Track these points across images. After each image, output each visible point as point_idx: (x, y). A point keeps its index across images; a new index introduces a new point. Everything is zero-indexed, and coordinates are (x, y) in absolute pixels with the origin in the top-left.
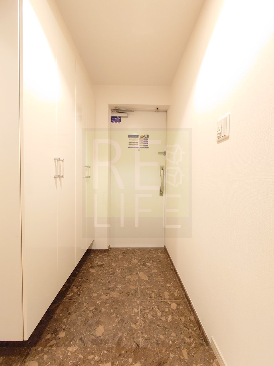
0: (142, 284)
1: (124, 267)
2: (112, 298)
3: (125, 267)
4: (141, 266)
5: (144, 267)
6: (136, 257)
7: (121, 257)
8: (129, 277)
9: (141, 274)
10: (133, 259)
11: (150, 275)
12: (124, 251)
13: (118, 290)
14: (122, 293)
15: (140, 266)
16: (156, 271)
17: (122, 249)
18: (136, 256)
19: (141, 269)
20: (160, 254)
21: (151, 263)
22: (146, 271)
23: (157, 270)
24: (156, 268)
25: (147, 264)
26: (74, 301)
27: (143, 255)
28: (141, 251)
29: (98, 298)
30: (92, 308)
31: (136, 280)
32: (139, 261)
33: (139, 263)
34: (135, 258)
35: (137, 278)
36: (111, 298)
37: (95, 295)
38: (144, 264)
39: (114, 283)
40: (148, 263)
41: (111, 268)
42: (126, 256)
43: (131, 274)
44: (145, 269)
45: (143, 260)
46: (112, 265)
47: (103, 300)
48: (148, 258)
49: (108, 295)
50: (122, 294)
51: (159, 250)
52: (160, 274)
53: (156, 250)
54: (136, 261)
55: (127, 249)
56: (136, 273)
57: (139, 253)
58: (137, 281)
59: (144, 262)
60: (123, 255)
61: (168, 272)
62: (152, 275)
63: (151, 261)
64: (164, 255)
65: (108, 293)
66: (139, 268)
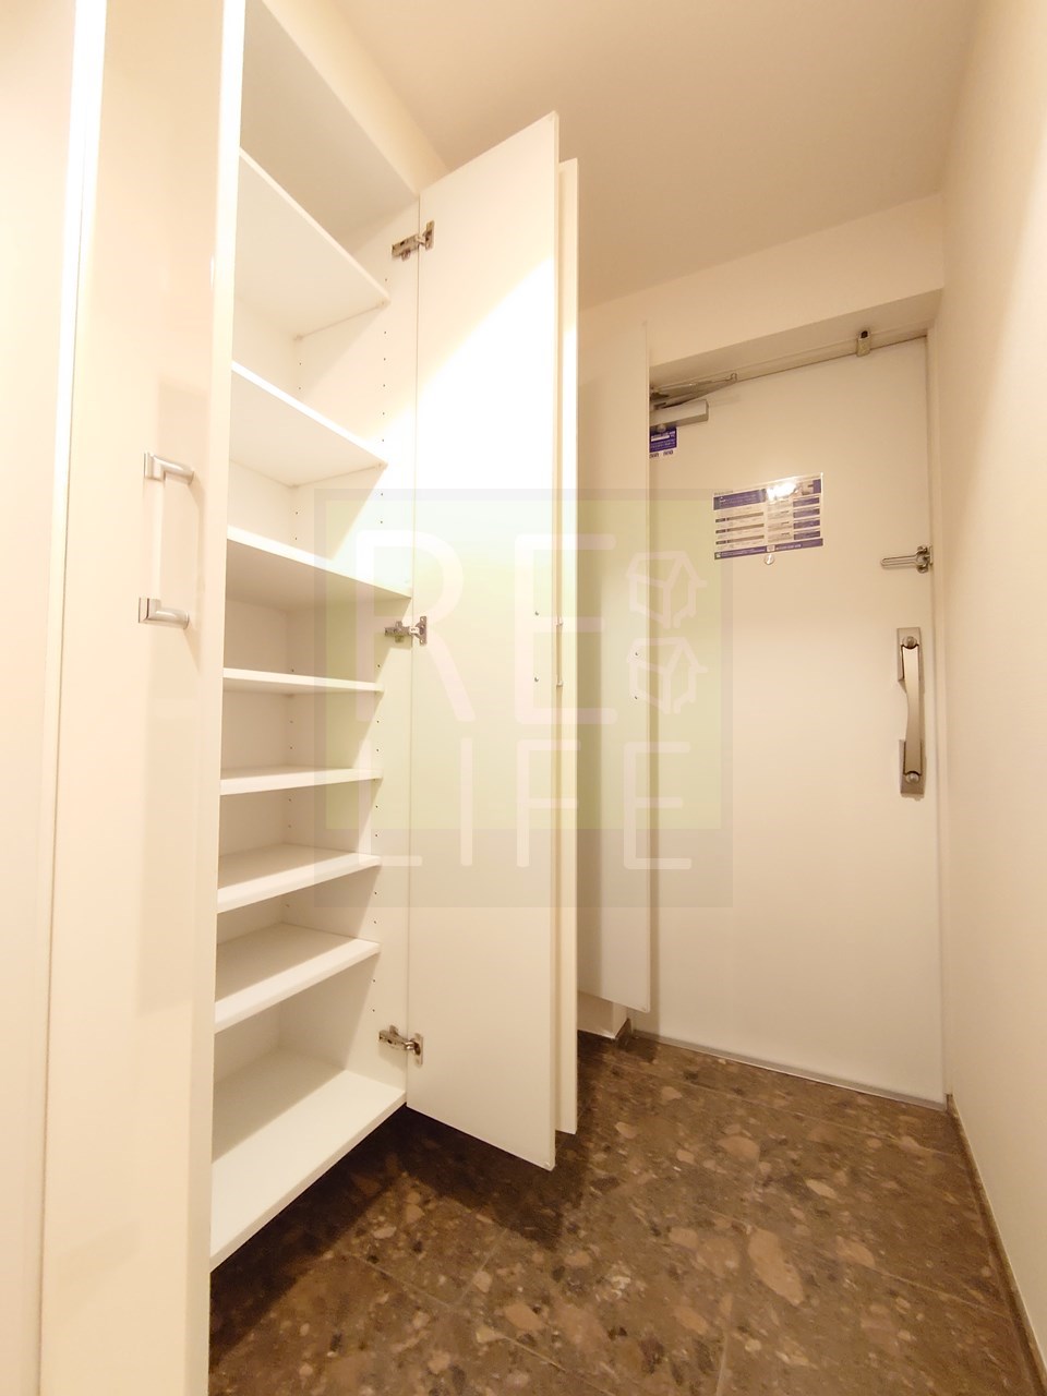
0: (753, 1322)
1: (674, 1160)
2: (558, 1345)
3: (679, 1163)
4: (772, 1190)
5: (787, 1196)
6: (752, 1121)
7: (674, 1097)
8: (683, 1237)
9: (762, 1245)
10: (737, 1127)
11: (822, 1275)
12: (694, 1069)
13: (604, 1301)
14: (623, 1332)
15: (765, 1185)
16: (868, 1259)
17: (691, 1056)
18: (755, 1116)
19: (765, 1208)
20: (908, 1143)
21: (836, 1187)
22: (800, 1230)
23: (874, 1250)
24: (870, 1236)
25: (812, 1184)
26: (384, 1277)
27: (798, 1117)
28: (788, 1094)
29: (490, 1309)
30: (441, 1361)
31: (720, 1274)
32: (764, 1153)
33: (765, 1167)
34: (746, 1125)
35: (732, 1264)
36: (554, 1338)
37: (483, 1280)
38: (792, 1183)
39: (595, 1248)
40: (818, 1177)
41: (607, 1149)
42: (702, 1100)
43: (699, 1224)
44: (793, 1220)
45: (794, 1155)
46: (617, 1133)
47: (512, 1331)
48: (828, 1148)
49: (546, 1311)
50: (619, 1339)
51: (904, 1112)
52: (894, 1294)
53: (889, 1108)
54: (750, 1148)
55: (715, 1061)
56: (736, 1227)
57: (779, 1103)
58: (727, 1281)
59: (795, 1170)
60: (687, 1092)
61: (959, 1300)
62: (832, 1278)
63: (842, 1176)
64: (934, 1156)
65: (546, 1300)
66: (755, 1194)
